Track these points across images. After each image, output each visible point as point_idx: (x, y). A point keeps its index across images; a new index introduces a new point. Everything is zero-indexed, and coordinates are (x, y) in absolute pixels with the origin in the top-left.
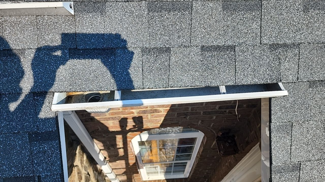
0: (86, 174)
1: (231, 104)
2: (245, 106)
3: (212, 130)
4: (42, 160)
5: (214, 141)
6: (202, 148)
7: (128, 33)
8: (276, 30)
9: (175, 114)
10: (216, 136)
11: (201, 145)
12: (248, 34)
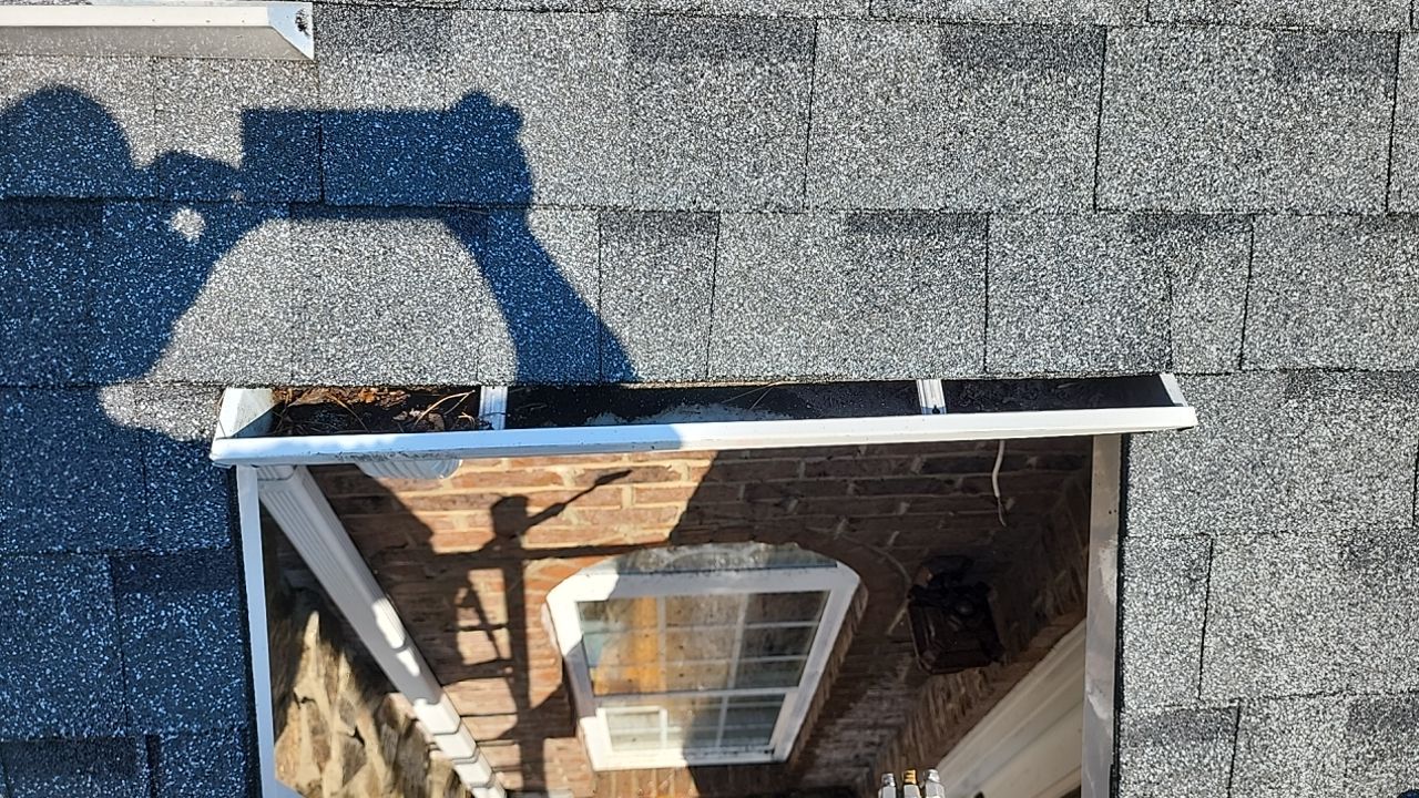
0: (348, 735)
1: (974, 454)
2: (1033, 460)
3: (893, 560)
4: (167, 670)
5: (899, 606)
6: (848, 637)
7: (543, 145)
8: (1159, 155)
9: (737, 490)
10: (909, 587)
11: (844, 623)
12: (1045, 166)
